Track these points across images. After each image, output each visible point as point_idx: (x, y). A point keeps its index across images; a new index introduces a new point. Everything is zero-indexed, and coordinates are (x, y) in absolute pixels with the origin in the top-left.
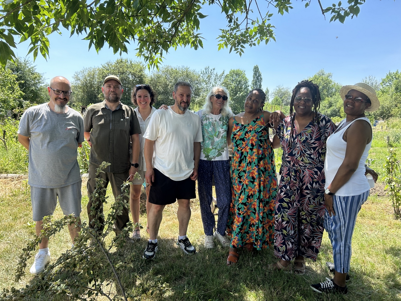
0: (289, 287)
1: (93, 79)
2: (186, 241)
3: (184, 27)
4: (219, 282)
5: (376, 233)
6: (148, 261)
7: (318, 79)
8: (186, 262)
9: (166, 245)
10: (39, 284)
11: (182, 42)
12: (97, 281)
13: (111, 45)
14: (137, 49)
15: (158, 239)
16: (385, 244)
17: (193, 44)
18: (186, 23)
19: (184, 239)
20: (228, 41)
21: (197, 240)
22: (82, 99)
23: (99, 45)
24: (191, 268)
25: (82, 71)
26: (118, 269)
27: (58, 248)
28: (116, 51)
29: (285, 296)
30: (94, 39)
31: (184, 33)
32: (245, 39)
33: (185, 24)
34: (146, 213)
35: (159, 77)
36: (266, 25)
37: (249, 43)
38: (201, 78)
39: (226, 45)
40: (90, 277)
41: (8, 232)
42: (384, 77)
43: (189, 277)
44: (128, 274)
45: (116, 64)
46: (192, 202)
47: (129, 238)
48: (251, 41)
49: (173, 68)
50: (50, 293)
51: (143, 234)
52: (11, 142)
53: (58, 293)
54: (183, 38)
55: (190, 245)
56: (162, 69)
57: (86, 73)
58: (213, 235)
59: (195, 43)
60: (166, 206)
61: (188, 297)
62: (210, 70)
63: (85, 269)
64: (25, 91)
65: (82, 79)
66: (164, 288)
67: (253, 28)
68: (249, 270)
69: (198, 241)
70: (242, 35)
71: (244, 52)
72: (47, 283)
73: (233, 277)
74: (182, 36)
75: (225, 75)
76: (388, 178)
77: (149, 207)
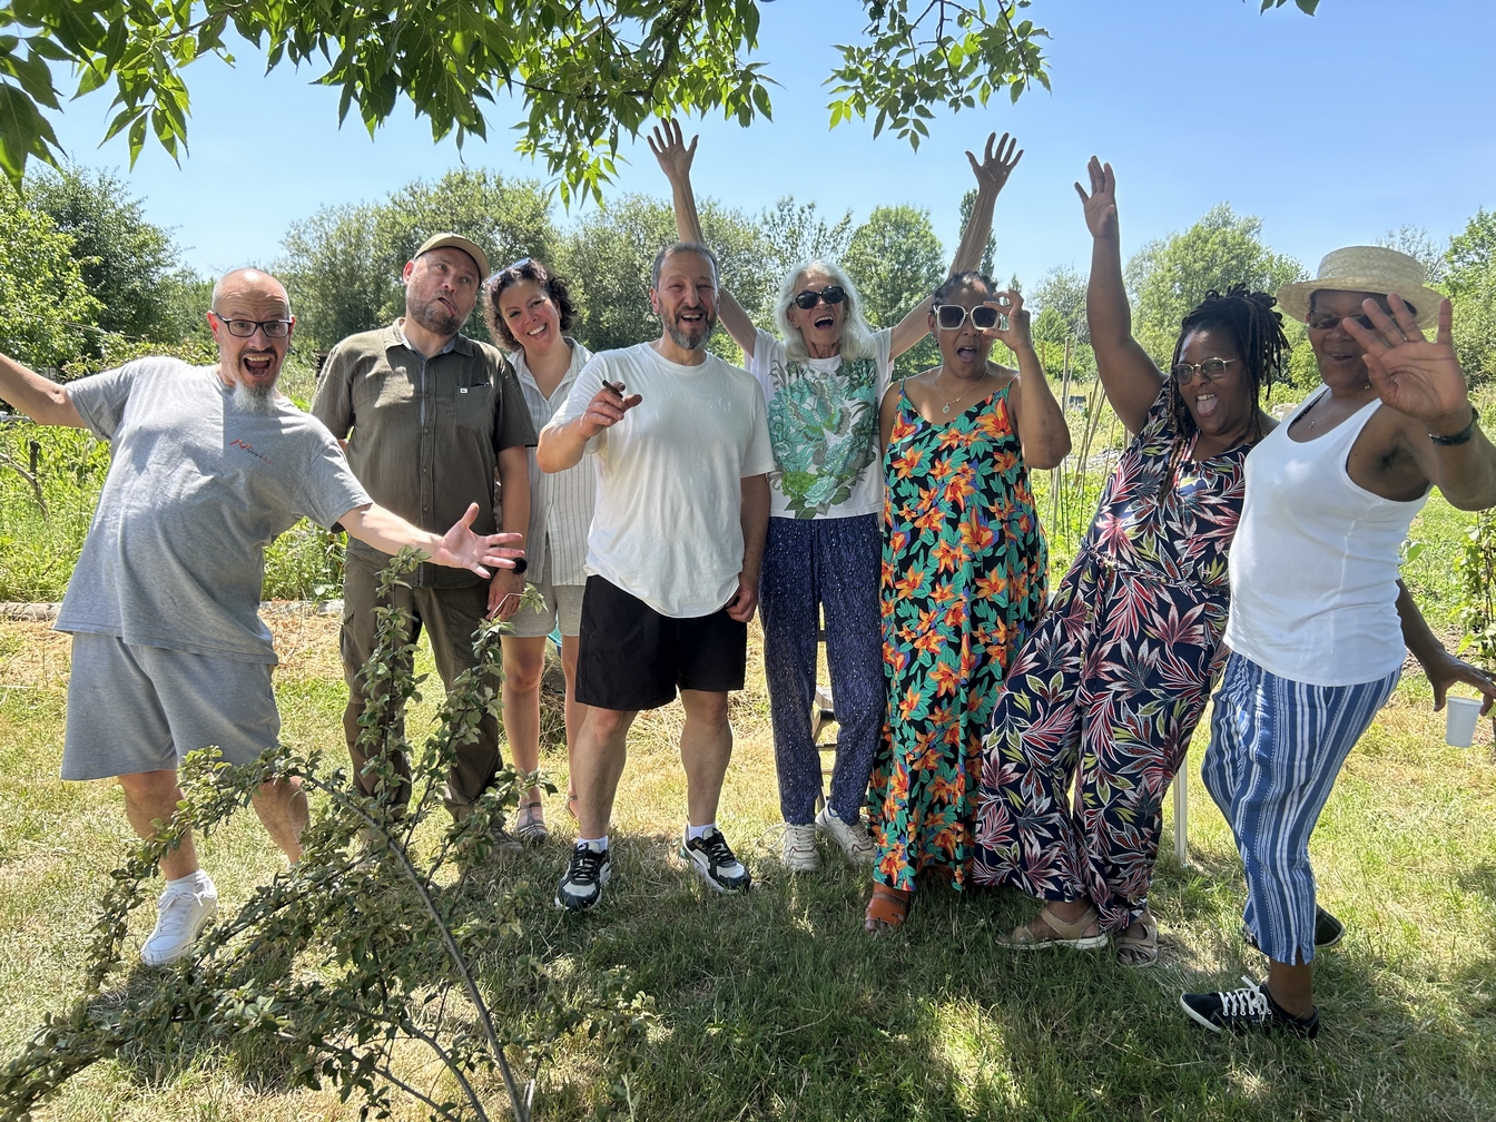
0: (1099, 1010)
1: (358, 246)
2: (713, 845)
3: (699, 40)
4: (837, 994)
5: (1423, 815)
6: (576, 919)
7: (1206, 241)
8: (715, 921)
9: (642, 859)
10: (174, 996)
11: (688, 99)
12: (391, 984)
13: (423, 104)
14: (521, 126)
15: (610, 838)
16: (1458, 854)
17: (735, 104)
18: (705, 22)
19: (707, 835)
20: (867, 93)
21: (754, 840)
22: (319, 323)
23: (378, 105)
24: (735, 942)
25: (316, 218)
26: (467, 942)
27: (245, 872)
28: (440, 129)
29: (1084, 1043)
30: (358, 83)
31: (699, 61)
32: (932, 84)
33: (701, 26)
34: (565, 743)
35: (603, 240)
36: (1015, 28)
37: (949, 99)
38: (763, 239)
39: (861, 107)
40: (365, 972)
41: (60, 814)
42: (1461, 232)
43: (729, 974)
44: (503, 966)
45: (443, 189)
46: (736, 702)
47: (505, 835)
48: (955, 88)
49: (658, 202)
50: (218, 1028)
51: (556, 820)
52: (59, 484)
53: (246, 1030)
54: (694, 82)
55: (728, 858)
56: (616, 208)
57: (331, 228)
58: (812, 821)
59: (743, 98)
60: (640, 718)
61: (726, 1047)
62: (796, 210)
63: (346, 943)
64: (107, 297)
65: (315, 247)
66: (637, 1010)
67: (964, 38)
68: (951, 950)
69: (760, 844)
70: (920, 67)
71: (927, 134)
72: (204, 992)
73: (890, 977)
74: (690, 74)
75: (854, 230)
76: (1473, 611)
77: (578, 721)
